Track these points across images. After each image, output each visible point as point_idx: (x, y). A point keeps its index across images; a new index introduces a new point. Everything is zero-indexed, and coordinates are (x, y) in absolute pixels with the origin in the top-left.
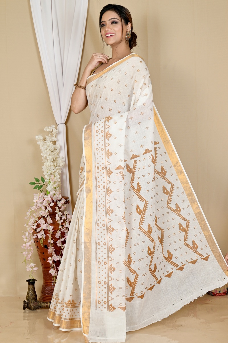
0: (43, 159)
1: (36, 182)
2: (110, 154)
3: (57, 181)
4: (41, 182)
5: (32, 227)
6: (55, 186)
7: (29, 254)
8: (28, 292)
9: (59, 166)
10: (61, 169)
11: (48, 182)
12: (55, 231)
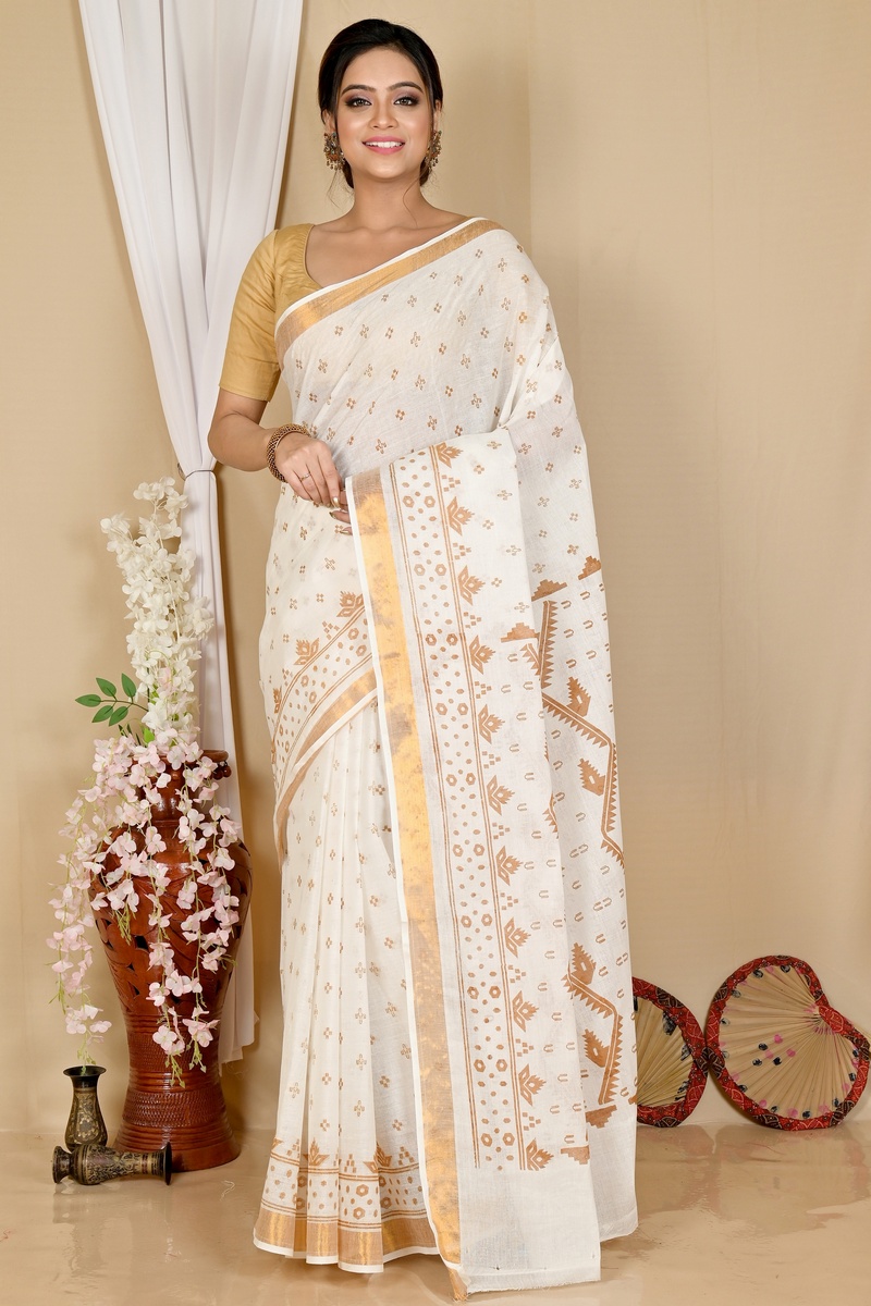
0: (130, 606)
1: (103, 696)
2: (471, 585)
3: (185, 691)
4: (121, 694)
5: (89, 865)
6: (175, 709)
7: (77, 969)
8: (71, 1116)
9: (191, 633)
10: (200, 646)
11: (151, 696)
12: (176, 882)
